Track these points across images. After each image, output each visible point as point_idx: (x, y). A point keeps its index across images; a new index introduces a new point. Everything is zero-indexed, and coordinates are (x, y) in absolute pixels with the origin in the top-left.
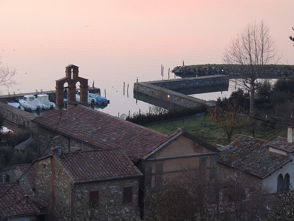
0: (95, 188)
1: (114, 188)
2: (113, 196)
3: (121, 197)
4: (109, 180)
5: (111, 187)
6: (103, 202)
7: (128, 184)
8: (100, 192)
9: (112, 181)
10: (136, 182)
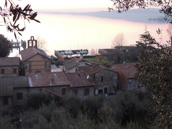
0: (3, 68)
1: (10, 68)
2: (9, 71)
3: (13, 71)
4: (8, 66)
5: (8, 68)
6: (6, 72)
7: (15, 67)
8: (5, 69)
9: (9, 66)
10: (17, 67)
